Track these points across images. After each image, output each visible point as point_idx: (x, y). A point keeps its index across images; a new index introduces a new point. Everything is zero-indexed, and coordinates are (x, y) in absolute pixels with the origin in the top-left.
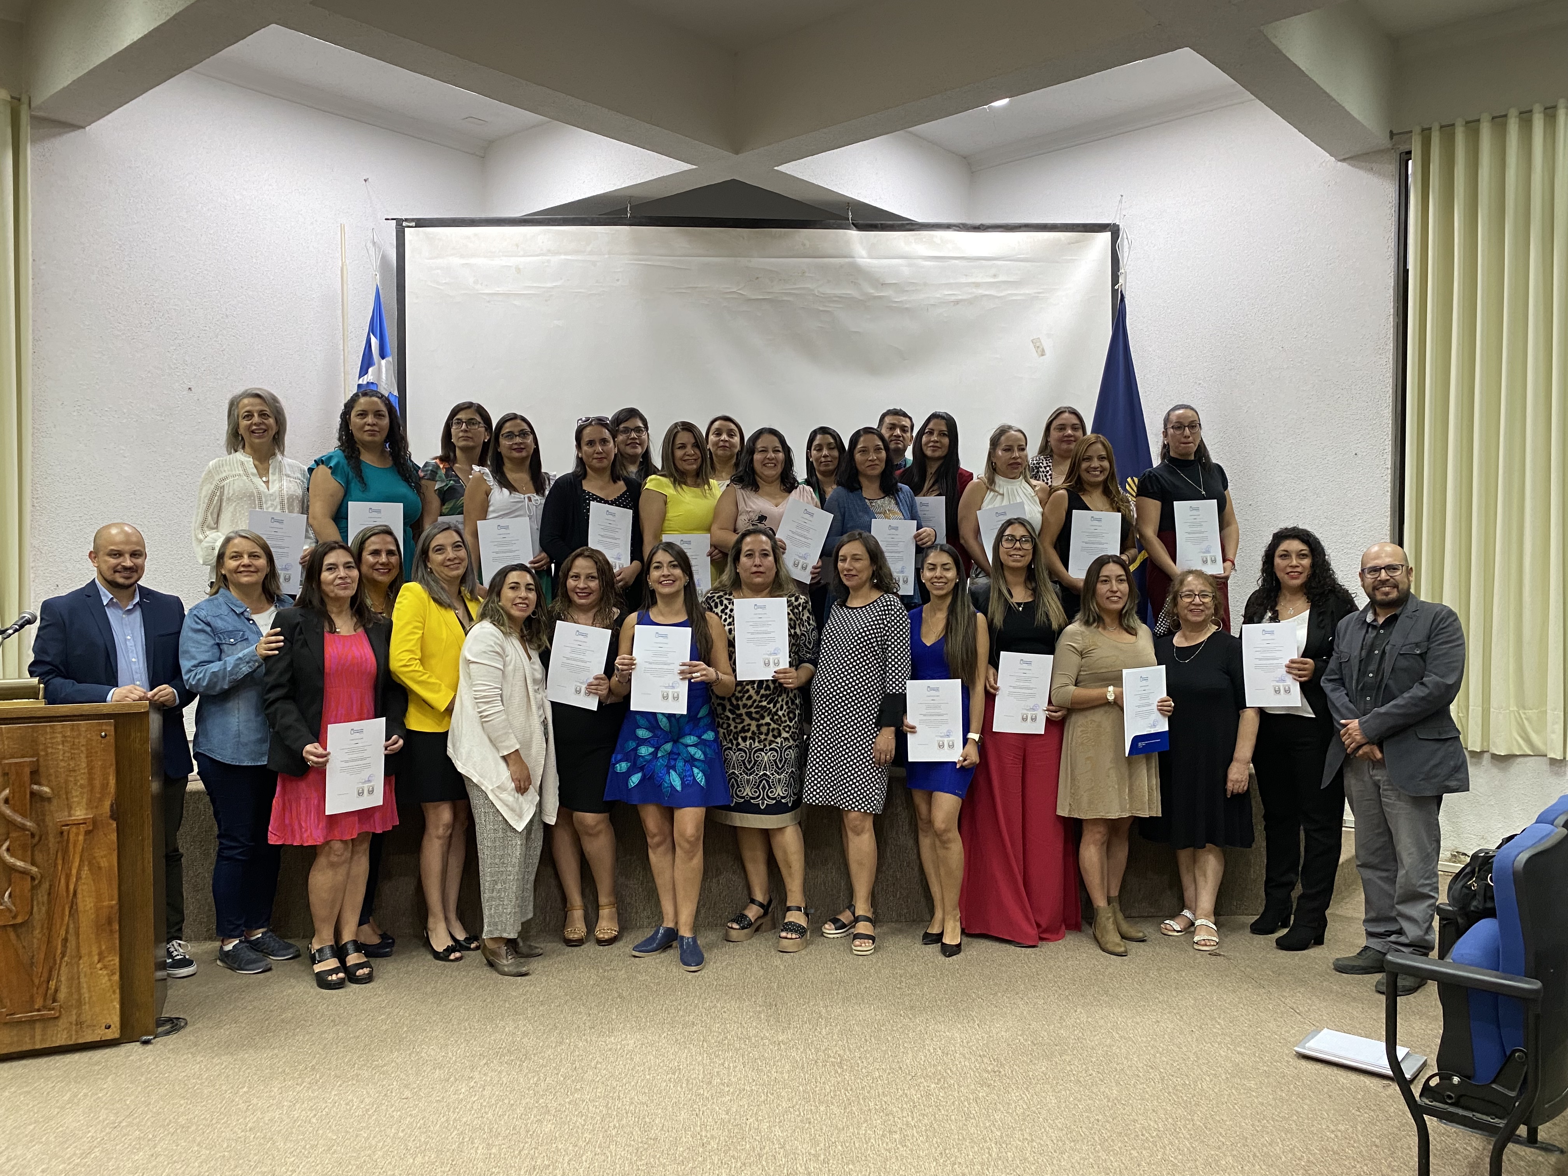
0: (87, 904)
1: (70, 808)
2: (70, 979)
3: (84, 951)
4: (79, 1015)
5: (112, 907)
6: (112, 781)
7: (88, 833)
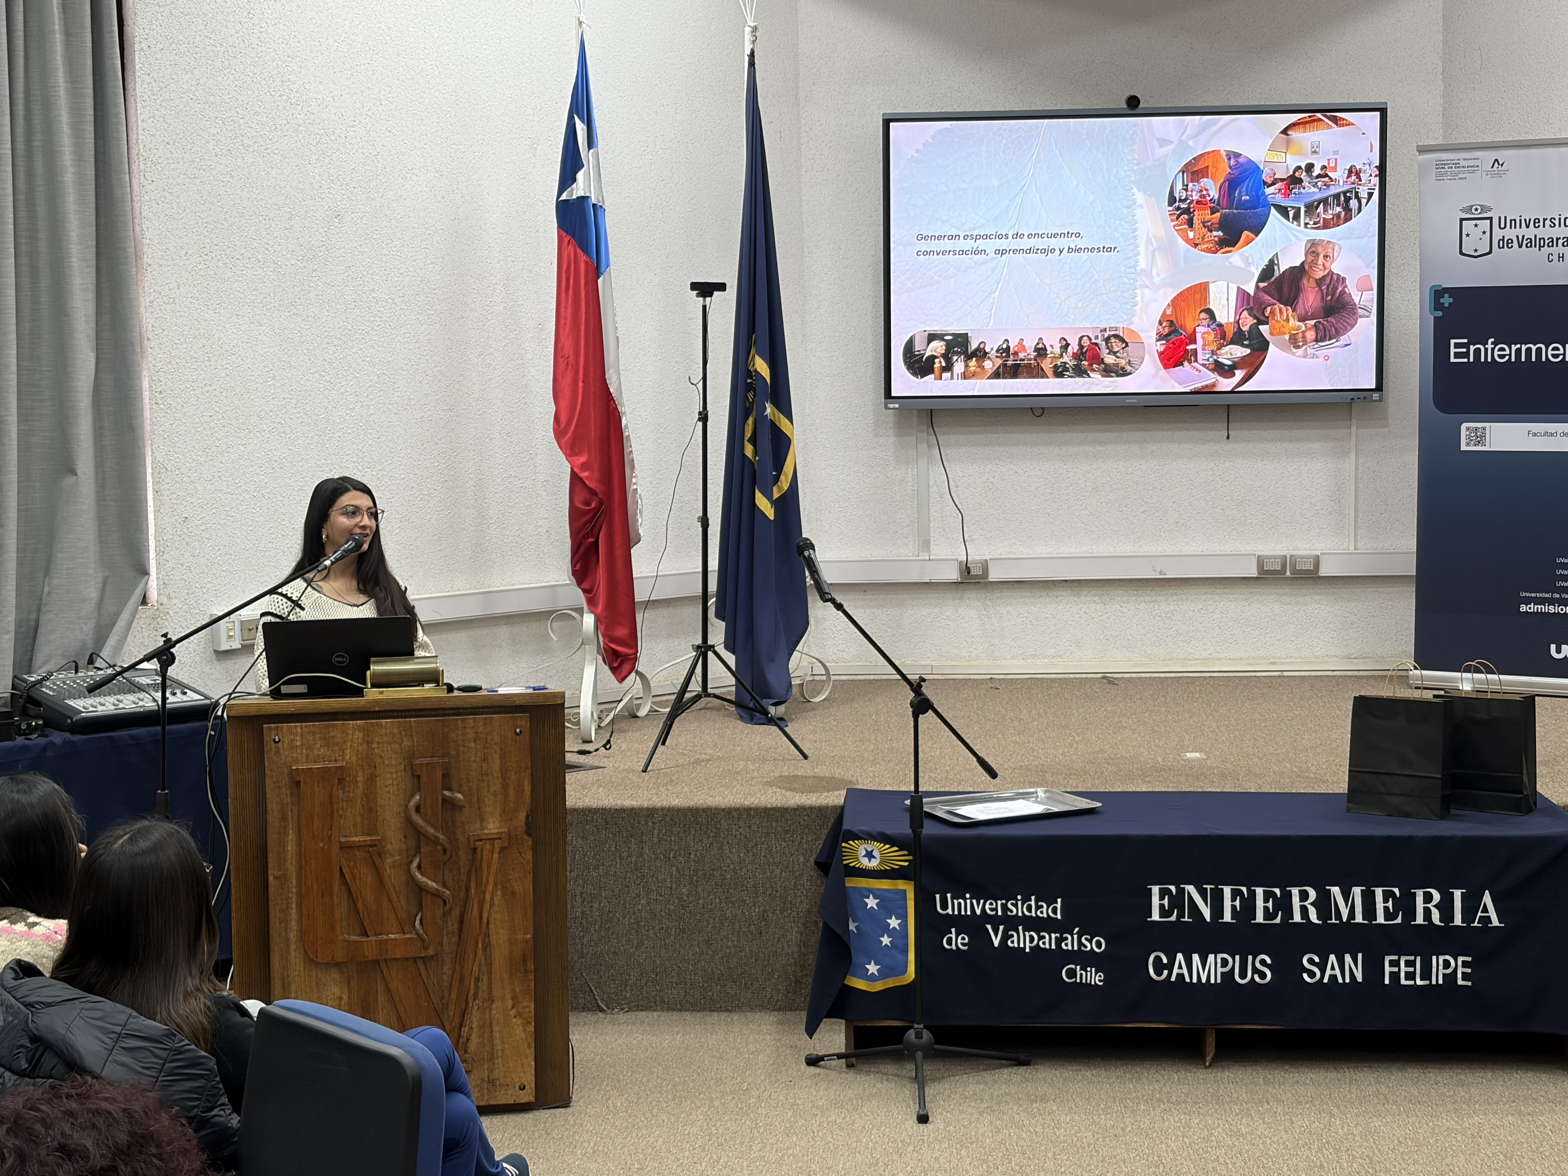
0: (500, 937)
1: (482, 820)
2: (482, 1026)
3: (497, 993)
4: (491, 1071)
5: (527, 941)
6: (527, 788)
7: (502, 849)
